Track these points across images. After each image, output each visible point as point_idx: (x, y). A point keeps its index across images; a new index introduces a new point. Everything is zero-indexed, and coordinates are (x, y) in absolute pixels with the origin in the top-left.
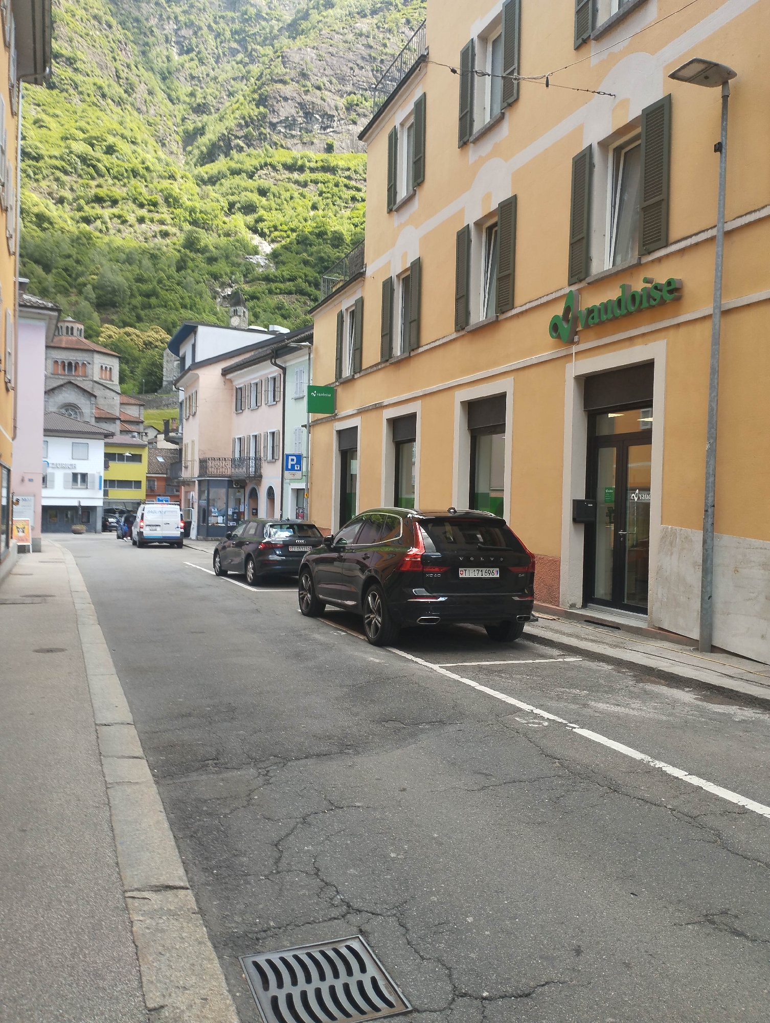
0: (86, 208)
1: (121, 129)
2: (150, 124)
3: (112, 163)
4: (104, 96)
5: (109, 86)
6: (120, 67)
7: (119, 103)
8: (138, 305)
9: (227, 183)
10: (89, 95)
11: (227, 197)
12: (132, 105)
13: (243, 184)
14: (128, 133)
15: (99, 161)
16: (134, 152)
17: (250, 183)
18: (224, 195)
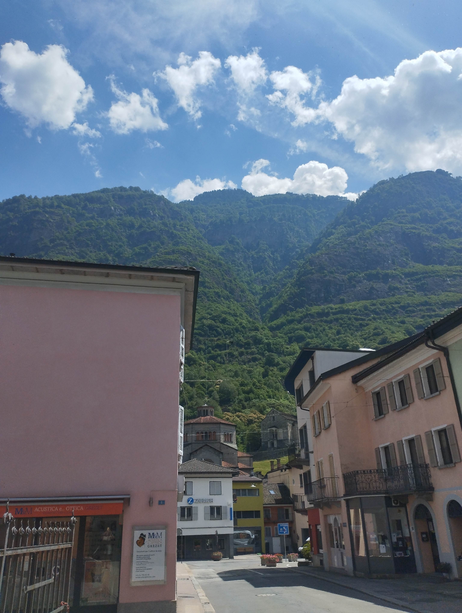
0: (212, 352)
1: (228, 310)
2: (243, 306)
3: (225, 327)
4: (219, 296)
5: (222, 291)
6: (227, 282)
7: (227, 298)
8: (242, 399)
9: (286, 328)
10: (212, 298)
11: (288, 335)
12: (233, 298)
13: (296, 327)
14: (232, 312)
15: (218, 327)
16: (236, 320)
17: (299, 326)
18: (285, 334)
